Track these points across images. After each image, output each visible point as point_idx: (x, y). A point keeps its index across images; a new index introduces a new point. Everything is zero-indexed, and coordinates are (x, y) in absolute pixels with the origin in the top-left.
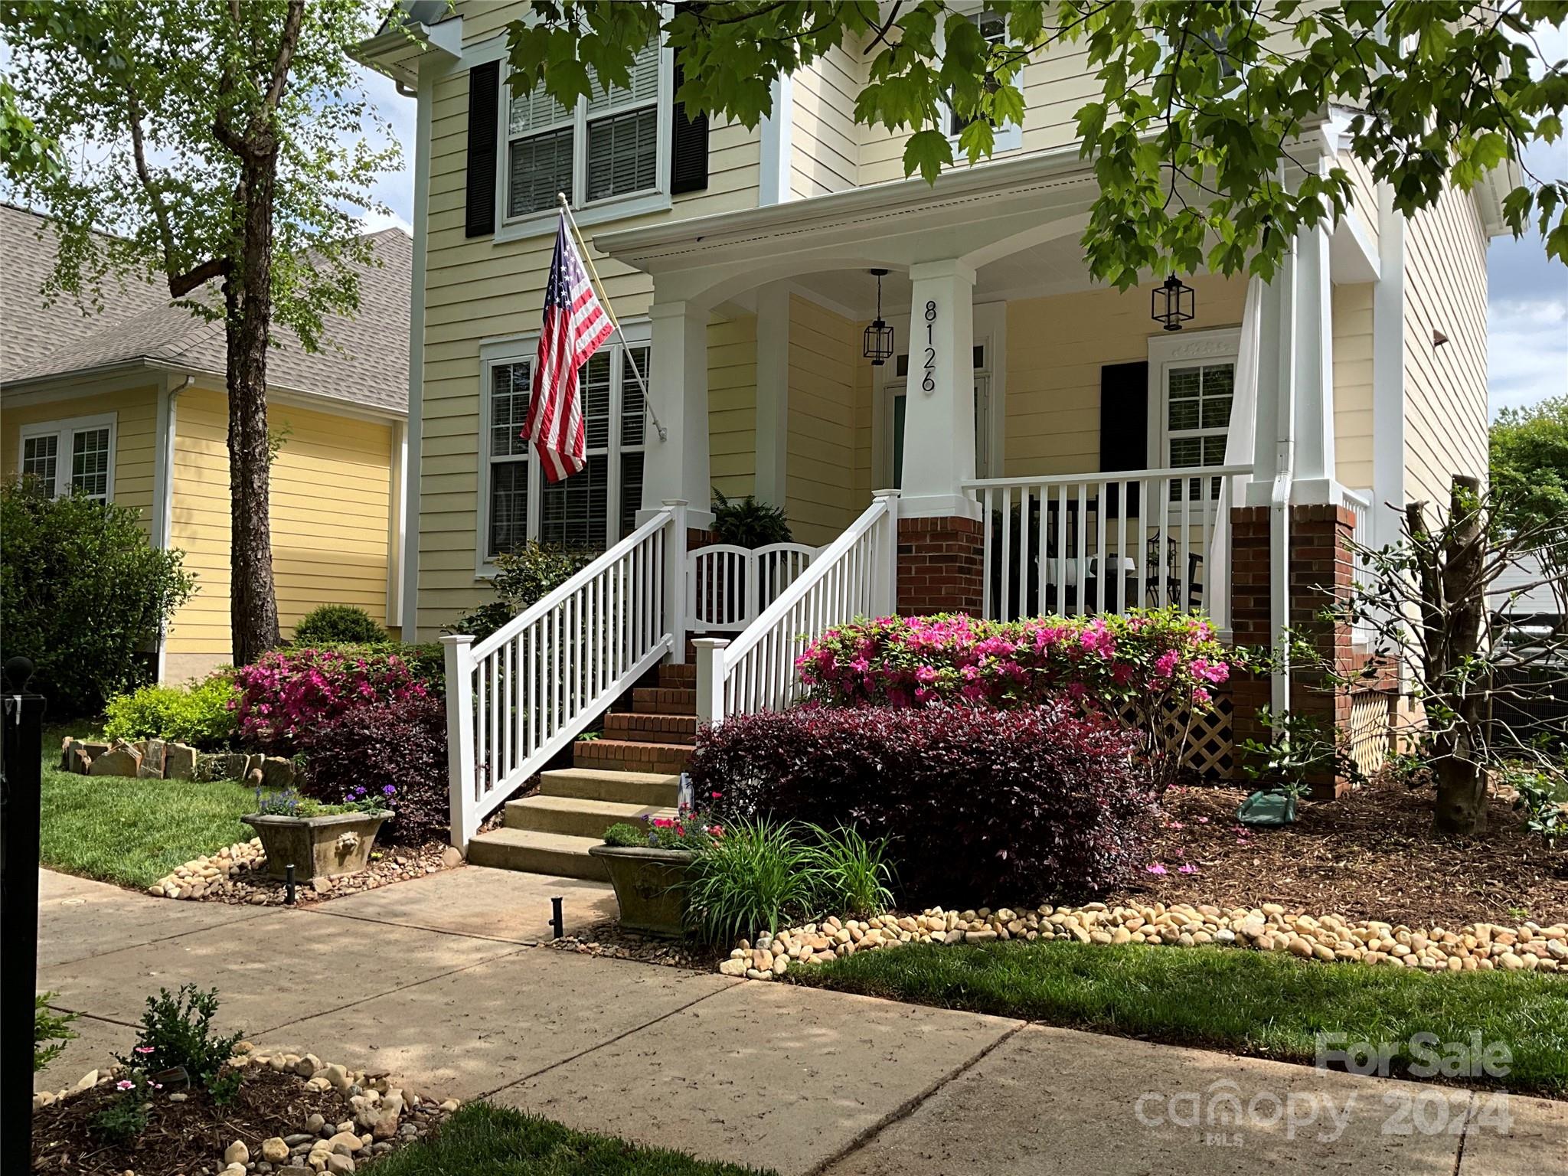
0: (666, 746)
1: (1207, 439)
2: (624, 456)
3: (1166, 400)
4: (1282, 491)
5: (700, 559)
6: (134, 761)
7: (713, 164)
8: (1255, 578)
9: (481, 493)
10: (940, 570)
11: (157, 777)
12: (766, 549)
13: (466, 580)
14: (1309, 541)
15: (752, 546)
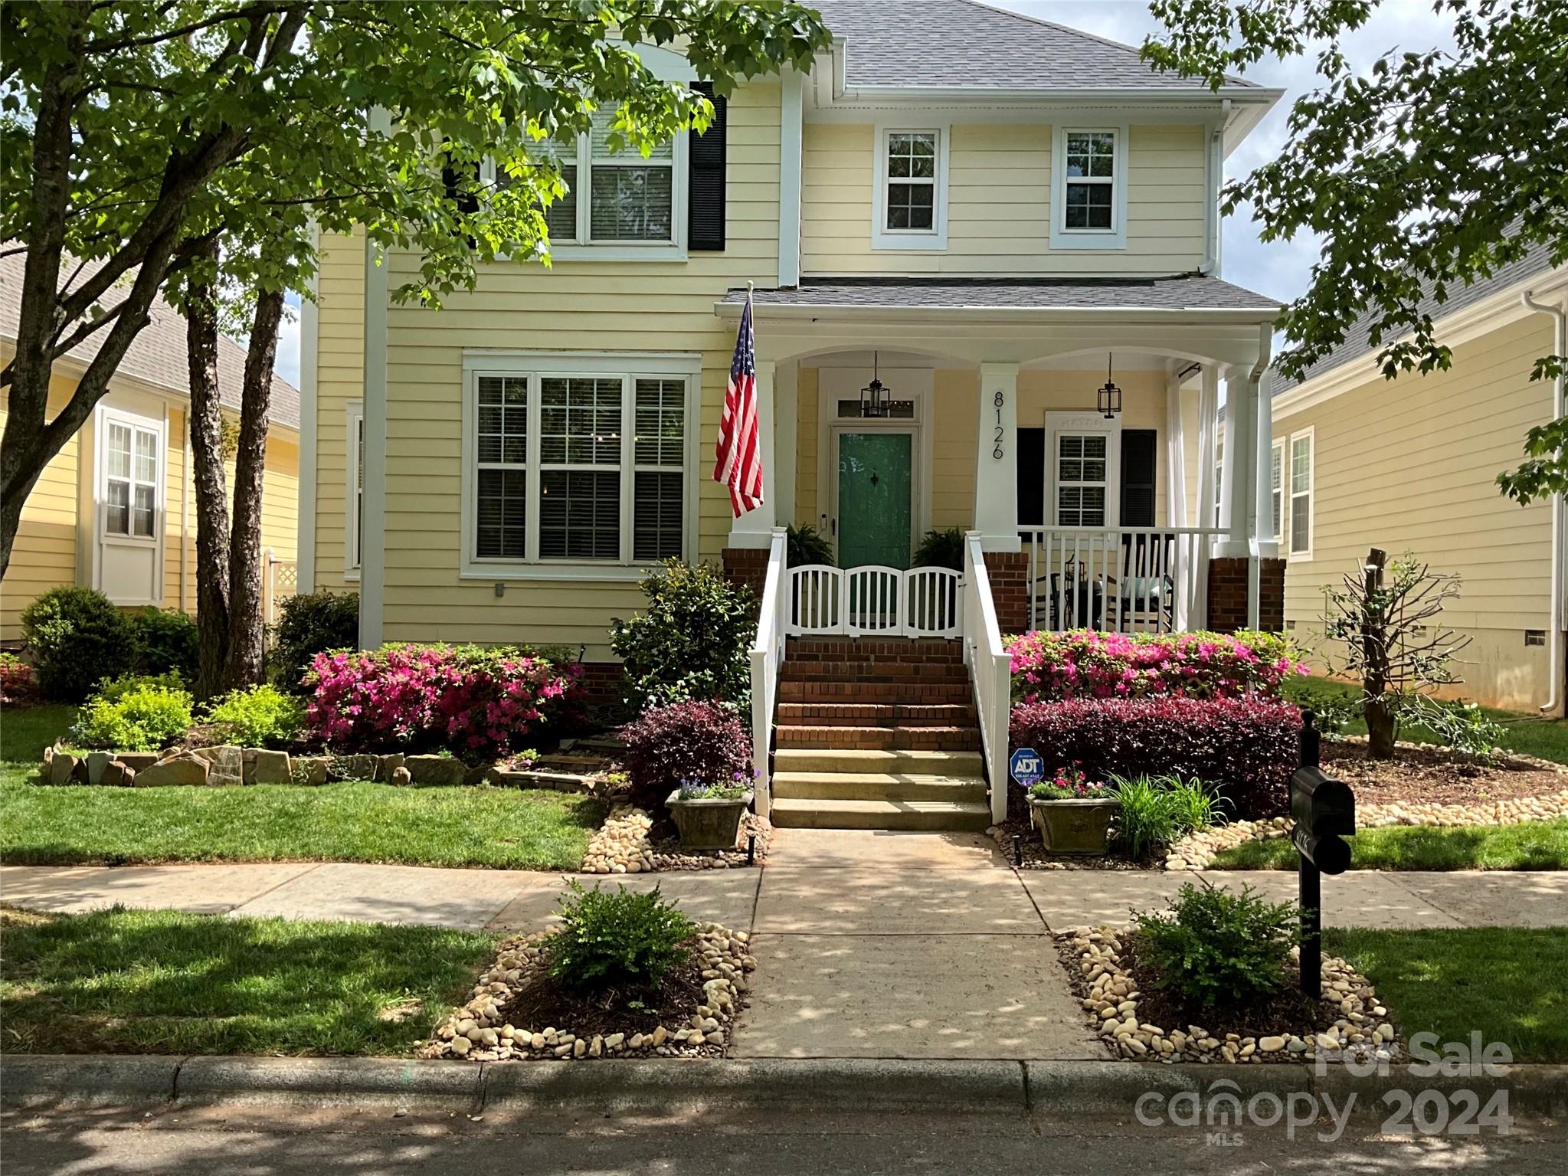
0: (868, 729)
1: (1086, 489)
2: (638, 475)
3: (1058, 459)
4: (1255, 548)
5: (796, 576)
6: (203, 769)
7: (730, 231)
8: (1235, 603)
9: (466, 495)
10: (1013, 591)
11: (237, 783)
12: (858, 571)
13: (450, 579)
14: (1269, 581)
15: (843, 566)
